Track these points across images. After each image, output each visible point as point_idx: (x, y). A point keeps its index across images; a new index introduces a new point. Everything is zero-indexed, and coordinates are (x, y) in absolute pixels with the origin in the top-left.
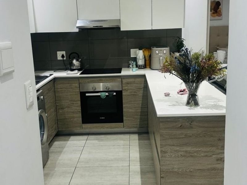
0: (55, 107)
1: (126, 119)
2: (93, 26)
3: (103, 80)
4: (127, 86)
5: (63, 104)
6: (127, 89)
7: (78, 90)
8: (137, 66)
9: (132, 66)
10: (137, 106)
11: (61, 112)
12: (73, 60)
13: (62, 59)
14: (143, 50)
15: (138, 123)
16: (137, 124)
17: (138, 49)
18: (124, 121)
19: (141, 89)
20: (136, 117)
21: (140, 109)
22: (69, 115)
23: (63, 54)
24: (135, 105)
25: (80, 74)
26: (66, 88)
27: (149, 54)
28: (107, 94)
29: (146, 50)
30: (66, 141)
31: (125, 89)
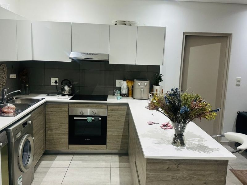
0: (45, 128)
1: (109, 141)
2: (85, 58)
3: (90, 106)
4: (112, 112)
5: (52, 125)
6: (111, 115)
7: (67, 114)
8: (121, 95)
9: (117, 94)
10: (120, 130)
11: (49, 133)
12: (65, 86)
13: (55, 84)
14: (127, 81)
15: (120, 146)
16: (118, 147)
17: (123, 80)
18: (107, 143)
19: (124, 115)
20: (118, 140)
21: (122, 133)
22: (57, 136)
23: (56, 80)
24: (118, 129)
25: (70, 100)
26: (55, 112)
27: (132, 85)
28: (93, 119)
29: (130, 81)
30: (52, 160)
31: (110, 115)
